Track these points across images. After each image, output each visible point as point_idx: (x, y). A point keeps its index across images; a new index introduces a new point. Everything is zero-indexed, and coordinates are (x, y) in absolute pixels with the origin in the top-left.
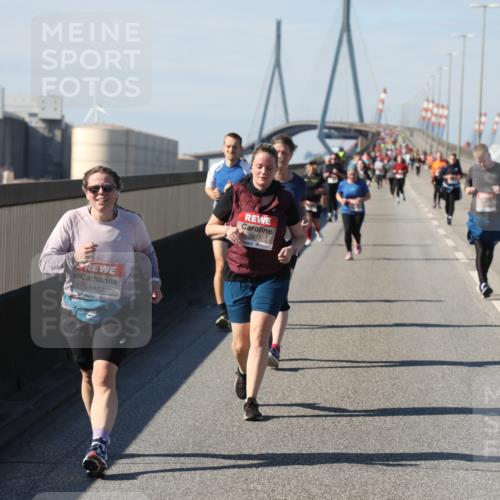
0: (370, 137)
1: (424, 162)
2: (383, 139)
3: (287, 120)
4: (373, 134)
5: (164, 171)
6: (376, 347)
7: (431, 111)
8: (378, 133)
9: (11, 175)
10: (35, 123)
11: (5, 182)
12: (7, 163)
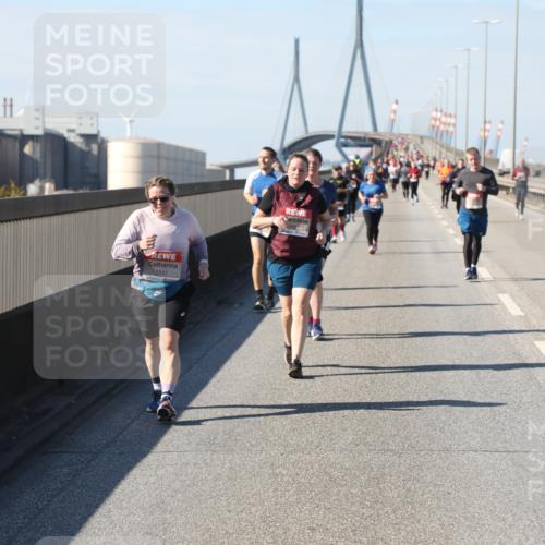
0: (383, 145)
1: (433, 167)
2: (396, 146)
3: (307, 131)
4: (387, 142)
5: (193, 180)
7: (440, 119)
8: (391, 142)
9: (53, 186)
10: (73, 138)
11: (46, 193)
12: (48, 176)
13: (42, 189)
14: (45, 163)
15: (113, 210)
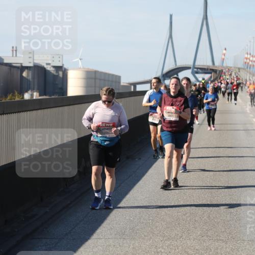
0: (218, 73)
1: (245, 85)
2: (225, 73)
3: (176, 64)
4: (219, 71)
6: (222, 179)
7: (249, 59)
8: (222, 71)
9: (38, 94)
10: (49, 68)
11: (34, 98)
12: (35, 89)
13: (32, 95)
14: (34, 81)
15: (71, 107)
